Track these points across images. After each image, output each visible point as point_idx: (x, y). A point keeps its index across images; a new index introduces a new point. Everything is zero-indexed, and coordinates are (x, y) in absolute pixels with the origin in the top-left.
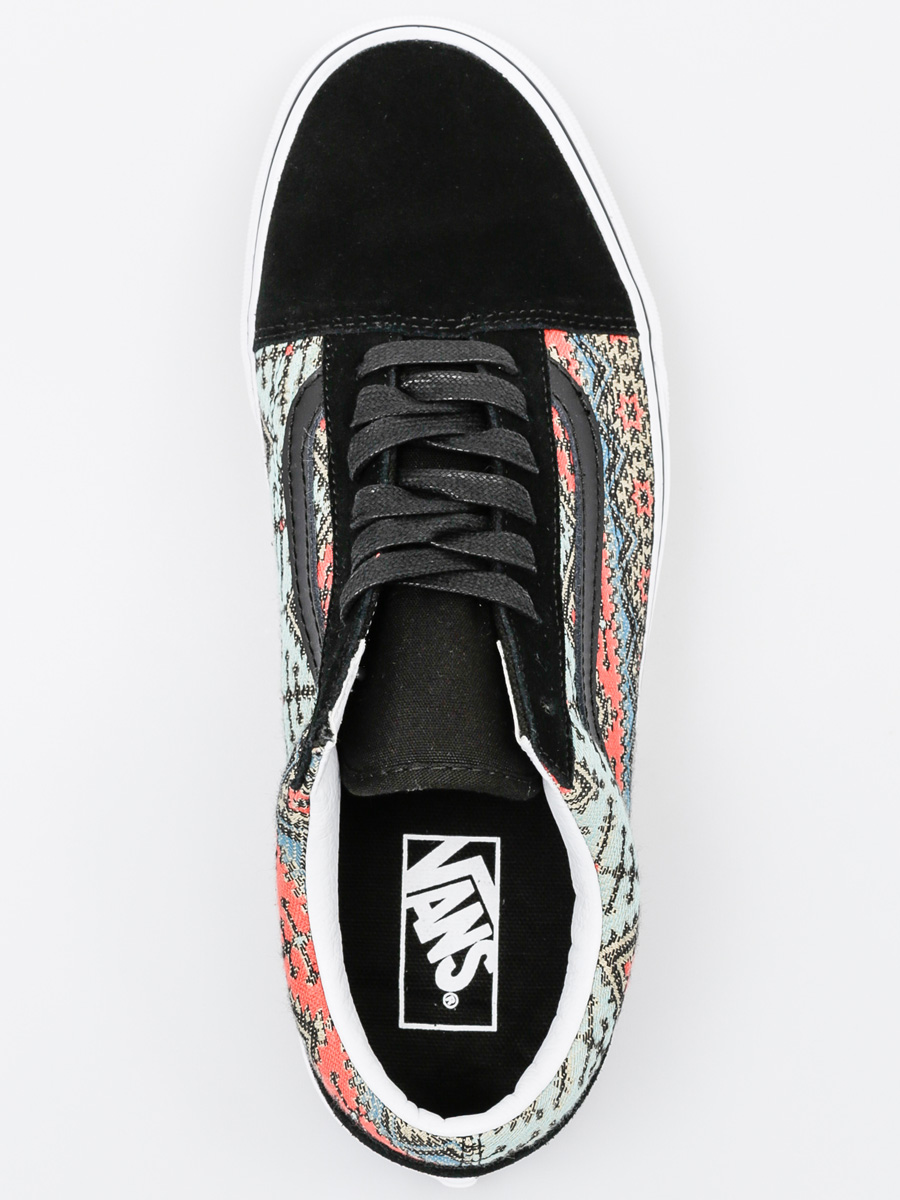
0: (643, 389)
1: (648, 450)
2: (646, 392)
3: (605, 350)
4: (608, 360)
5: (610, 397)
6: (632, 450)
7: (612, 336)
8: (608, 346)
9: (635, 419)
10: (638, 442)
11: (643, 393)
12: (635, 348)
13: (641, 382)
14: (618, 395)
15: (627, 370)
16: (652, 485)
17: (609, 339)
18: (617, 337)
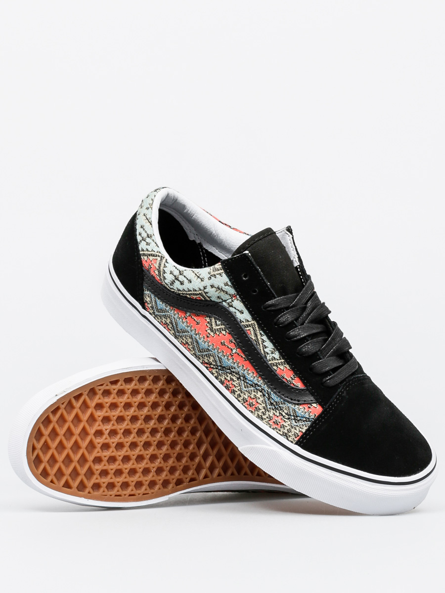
0: (279, 432)
1: (262, 419)
2: (278, 433)
3: (300, 428)
4: (297, 426)
5: (287, 417)
6: (267, 412)
7: (302, 434)
8: (301, 429)
9: (274, 422)
10: (267, 417)
11: (278, 431)
12: (292, 440)
13: (281, 434)
14: (285, 421)
15: (289, 431)
16: (252, 412)
17: (302, 432)
18: (300, 436)
